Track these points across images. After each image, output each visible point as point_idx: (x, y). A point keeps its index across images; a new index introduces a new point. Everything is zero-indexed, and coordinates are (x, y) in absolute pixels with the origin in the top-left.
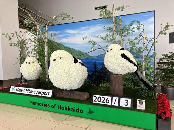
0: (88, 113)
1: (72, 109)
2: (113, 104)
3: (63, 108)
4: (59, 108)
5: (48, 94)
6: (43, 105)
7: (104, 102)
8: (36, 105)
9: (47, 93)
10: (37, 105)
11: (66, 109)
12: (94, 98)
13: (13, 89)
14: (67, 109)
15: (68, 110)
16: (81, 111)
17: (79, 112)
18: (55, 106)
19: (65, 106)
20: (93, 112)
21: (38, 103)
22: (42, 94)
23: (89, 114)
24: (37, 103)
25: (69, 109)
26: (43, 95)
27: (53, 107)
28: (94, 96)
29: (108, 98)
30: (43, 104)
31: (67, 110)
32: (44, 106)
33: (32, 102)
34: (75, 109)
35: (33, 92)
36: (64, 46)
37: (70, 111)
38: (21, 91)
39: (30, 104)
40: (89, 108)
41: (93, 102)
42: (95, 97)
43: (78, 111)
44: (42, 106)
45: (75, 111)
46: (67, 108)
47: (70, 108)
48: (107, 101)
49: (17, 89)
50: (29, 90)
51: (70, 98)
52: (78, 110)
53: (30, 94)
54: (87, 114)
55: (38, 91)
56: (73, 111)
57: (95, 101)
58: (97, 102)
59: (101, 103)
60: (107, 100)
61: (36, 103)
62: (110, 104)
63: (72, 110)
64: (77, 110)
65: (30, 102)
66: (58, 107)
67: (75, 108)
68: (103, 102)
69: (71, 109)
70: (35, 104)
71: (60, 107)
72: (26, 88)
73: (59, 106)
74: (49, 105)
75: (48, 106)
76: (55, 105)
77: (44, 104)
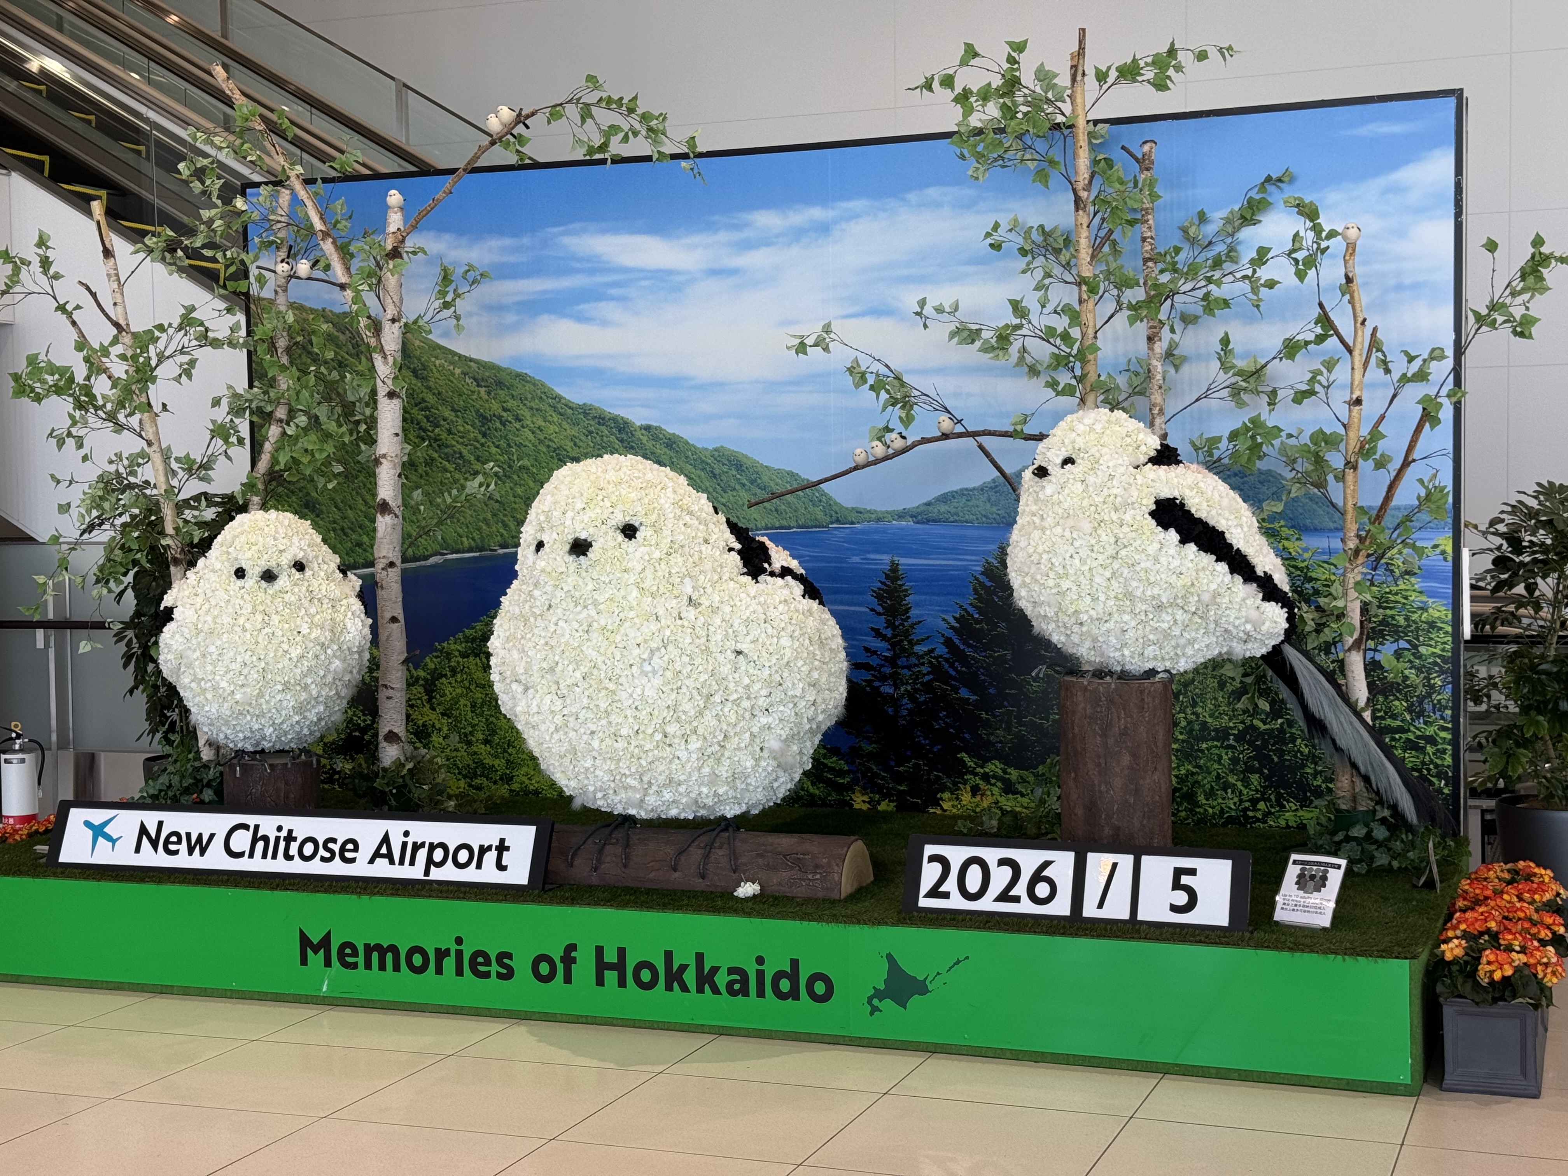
0: (879, 994)
1: (731, 971)
2: (1090, 910)
3: (646, 976)
4: (611, 976)
5: (490, 857)
6: (449, 963)
7: (1017, 899)
8: (368, 966)
9: (483, 850)
10: (382, 967)
11: (675, 978)
12: (930, 874)
13: (98, 831)
14: (690, 977)
15: (700, 990)
16: (820, 988)
17: (794, 994)
18: (568, 959)
19: (669, 955)
20: (921, 988)
21: (394, 949)
22: (430, 861)
23: (887, 1005)
24: (378, 947)
25: (706, 980)
26: (436, 874)
27: (544, 969)
28: (930, 850)
29: (1046, 864)
30: (447, 952)
31: (684, 988)
32: (459, 972)
33: (326, 941)
34: (760, 974)
35: (336, 847)
36: (558, 398)
37: (716, 991)
38: (200, 845)
39: (304, 961)
40: (890, 957)
41: (924, 903)
42: (933, 858)
43: (785, 985)
44: (439, 971)
45: (761, 994)
46: (683, 968)
47: (715, 970)
48: (1042, 890)
49: (143, 830)
50: (290, 838)
51: (699, 884)
52: (793, 975)
53: (297, 867)
54: (874, 1010)
55: (386, 839)
56: (745, 992)
57: (934, 893)
58: (957, 902)
59: (987, 904)
60: (1037, 877)
61: (368, 949)
62: (1061, 907)
63: (730, 986)
64: (779, 976)
65: (305, 941)
66: (601, 966)
67: (760, 960)
68: (1004, 896)
69: (722, 979)
70: (361, 960)
71: (620, 966)
72: (251, 820)
73: (611, 957)
74: (503, 956)
75: (494, 968)
76: (572, 947)
77: (459, 954)
